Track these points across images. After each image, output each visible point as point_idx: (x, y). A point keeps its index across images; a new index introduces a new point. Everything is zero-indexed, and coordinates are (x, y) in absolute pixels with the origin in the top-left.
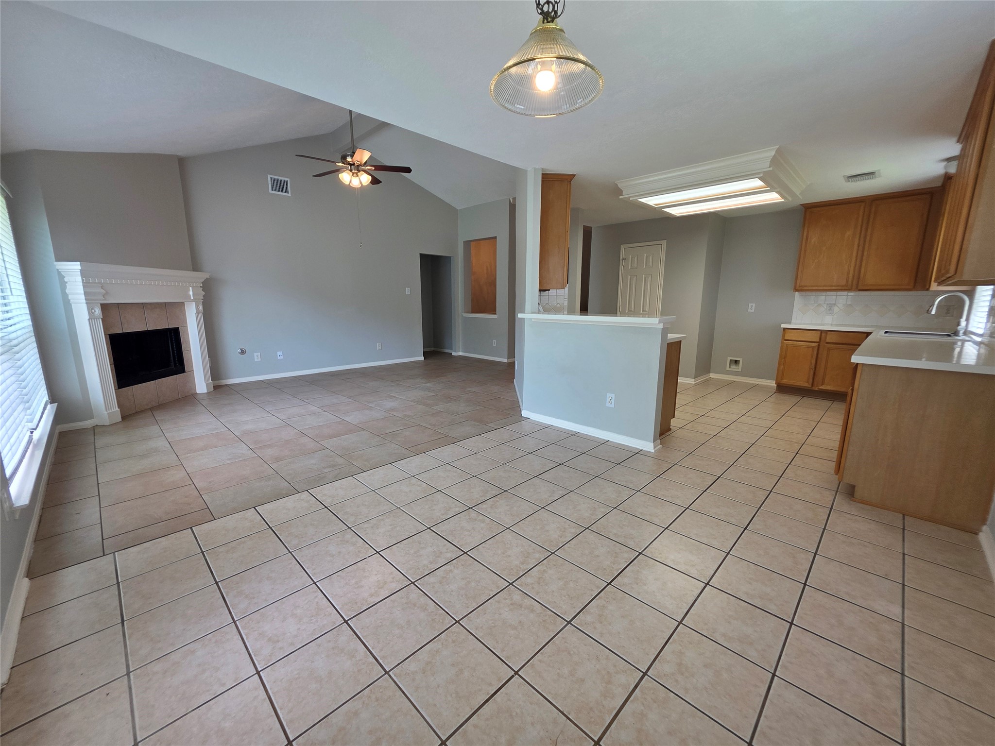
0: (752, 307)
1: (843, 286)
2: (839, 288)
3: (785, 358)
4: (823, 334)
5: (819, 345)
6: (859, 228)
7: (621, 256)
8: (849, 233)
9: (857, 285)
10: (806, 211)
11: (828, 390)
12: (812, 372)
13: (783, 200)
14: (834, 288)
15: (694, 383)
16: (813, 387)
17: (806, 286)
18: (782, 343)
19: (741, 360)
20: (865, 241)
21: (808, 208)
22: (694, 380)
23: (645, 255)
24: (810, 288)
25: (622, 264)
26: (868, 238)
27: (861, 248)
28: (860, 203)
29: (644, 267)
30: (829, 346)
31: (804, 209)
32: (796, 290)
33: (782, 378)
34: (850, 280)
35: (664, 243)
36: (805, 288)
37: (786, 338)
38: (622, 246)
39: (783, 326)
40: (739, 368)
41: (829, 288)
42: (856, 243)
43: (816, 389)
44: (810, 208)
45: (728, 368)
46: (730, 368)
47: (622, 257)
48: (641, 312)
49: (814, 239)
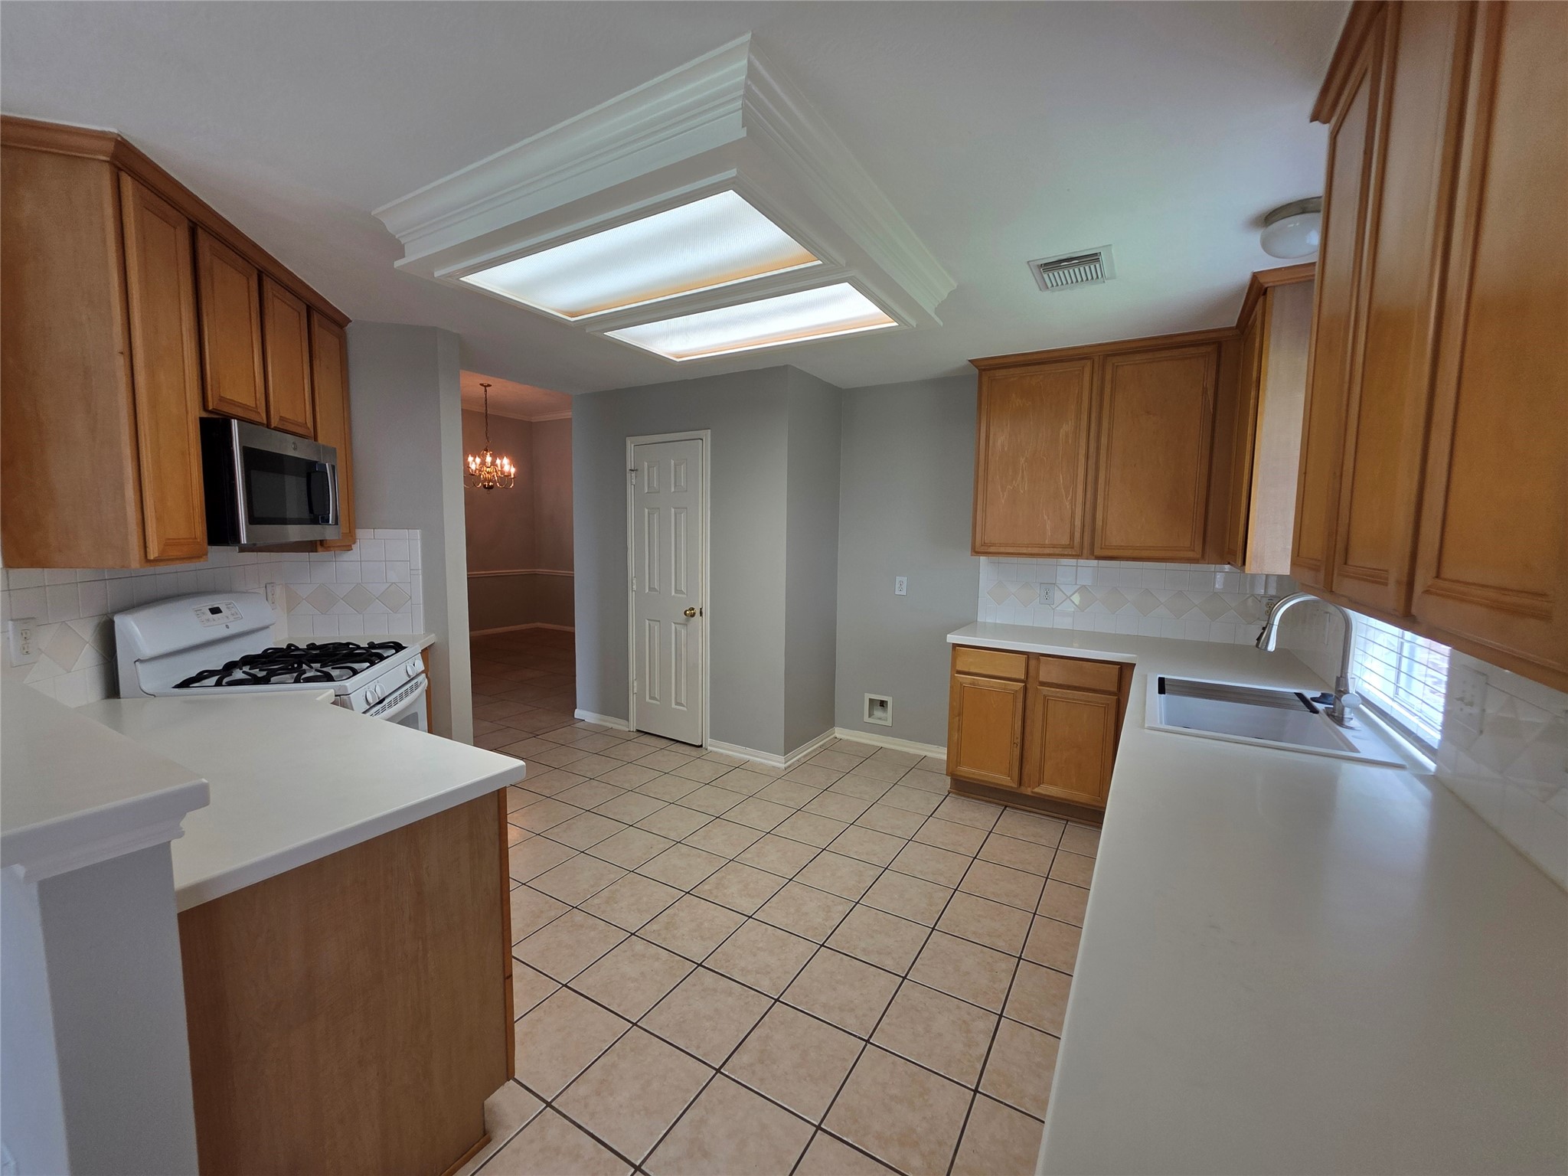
0: (901, 586)
1: (1064, 547)
2: (1057, 551)
3: (960, 714)
4: (1033, 663)
5: (1025, 688)
6: (1085, 417)
7: (628, 463)
8: (1067, 428)
9: (1092, 544)
10: (980, 376)
11: (1053, 797)
12: (1017, 751)
13: (895, 324)
14: (1047, 551)
15: (783, 766)
16: (1023, 788)
17: (993, 545)
18: (953, 677)
19: (889, 699)
20: (1098, 448)
21: (984, 370)
22: (782, 758)
23: (673, 462)
24: (1002, 550)
25: (631, 479)
26: (1104, 440)
27: (1092, 462)
28: (1083, 362)
29: (673, 490)
30: (1046, 690)
31: (977, 371)
32: (976, 552)
33: (958, 763)
34: (1077, 535)
35: (707, 435)
36: (992, 549)
37: (959, 668)
38: (628, 440)
39: (952, 638)
40: (886, 717)
41: (1036, 550)
42: (1082, 452)
43: (1028, 791)
44: (989, 370)
45: (866, 719)
46: (870, 715)
47: (630, 465)
48: (673, 593)
49: (1001, 439)
